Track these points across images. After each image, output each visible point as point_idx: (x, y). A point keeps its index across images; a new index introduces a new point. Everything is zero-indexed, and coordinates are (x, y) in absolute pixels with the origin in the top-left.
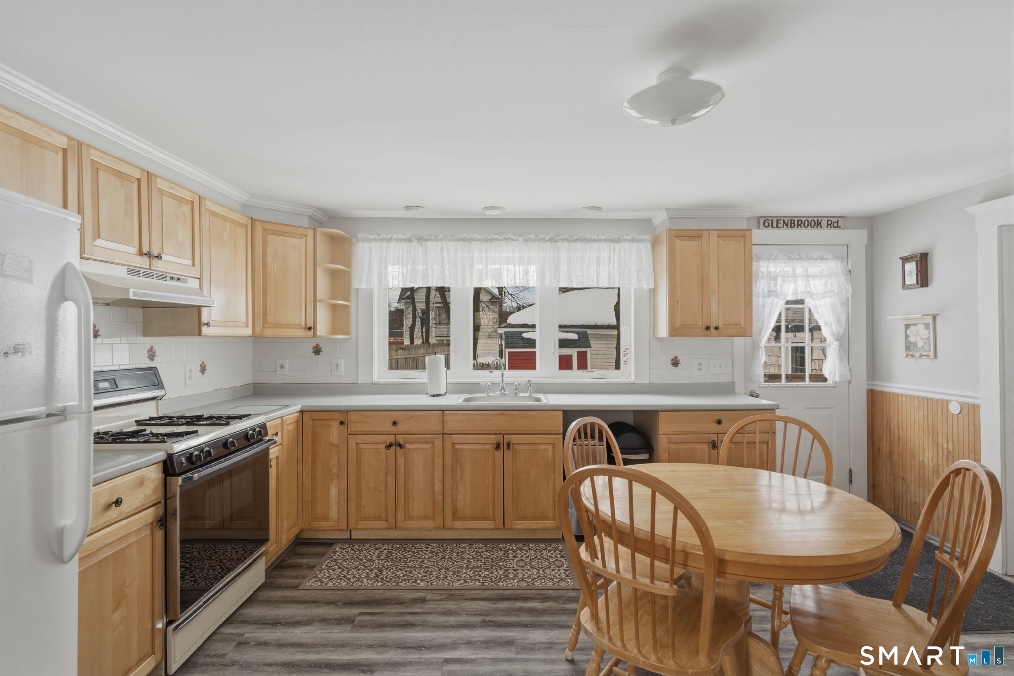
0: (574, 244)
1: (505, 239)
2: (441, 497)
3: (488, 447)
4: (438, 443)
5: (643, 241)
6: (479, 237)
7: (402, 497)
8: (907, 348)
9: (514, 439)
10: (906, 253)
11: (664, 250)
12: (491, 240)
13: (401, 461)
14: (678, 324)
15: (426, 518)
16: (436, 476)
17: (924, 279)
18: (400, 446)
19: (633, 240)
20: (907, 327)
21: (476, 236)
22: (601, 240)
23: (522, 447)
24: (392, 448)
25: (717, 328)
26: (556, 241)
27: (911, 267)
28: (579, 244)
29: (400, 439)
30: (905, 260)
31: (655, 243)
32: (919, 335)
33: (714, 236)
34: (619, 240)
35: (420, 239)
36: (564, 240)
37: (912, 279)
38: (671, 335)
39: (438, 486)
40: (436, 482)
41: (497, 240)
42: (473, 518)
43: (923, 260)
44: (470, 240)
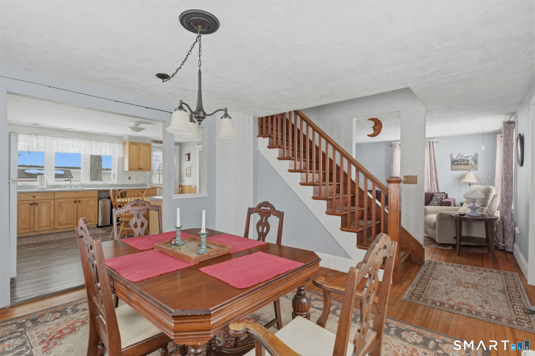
0: (98, 142)
1: (72, 138)
2: (53, 219)
3: (71, 202)
4: (52, 202)
5: (121, 143)
6: (61, 136)
7: (37, 221)
8: (186, 175)
9: (81, 199)
10: (186, 153)
11: (127, 146)
12: (66, 138)
13: (36, 209)
14: (131, 167)
15: (47, 226)
16: (51, 213)
17: (189, 160)
18: (36, 204)
19: (117, 143)
20: (186, 170)
21: (60, 136)
22: (107, 142)
23: (84, 202)
24: (33, 205)
25: (142, 169)
26: (91, 141)
27: (187, 156)
28: (99, 142)
29: (36, 202)
30: (186, 154)
31: (124, 144)
32: (188, 171)
33: (141, 145)
34: (113, 142)
35: (36, 135)
36: (94, 140)
37: (187, 159)
38: (129, 170)
39: (52, 216)
40: (51, 214)
41: (68, 138)
42: (66, 224)
43: (189, 155)
44: (57, 137)
